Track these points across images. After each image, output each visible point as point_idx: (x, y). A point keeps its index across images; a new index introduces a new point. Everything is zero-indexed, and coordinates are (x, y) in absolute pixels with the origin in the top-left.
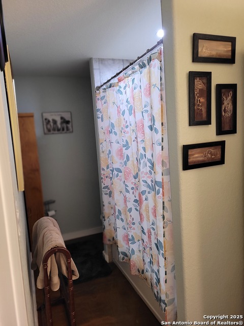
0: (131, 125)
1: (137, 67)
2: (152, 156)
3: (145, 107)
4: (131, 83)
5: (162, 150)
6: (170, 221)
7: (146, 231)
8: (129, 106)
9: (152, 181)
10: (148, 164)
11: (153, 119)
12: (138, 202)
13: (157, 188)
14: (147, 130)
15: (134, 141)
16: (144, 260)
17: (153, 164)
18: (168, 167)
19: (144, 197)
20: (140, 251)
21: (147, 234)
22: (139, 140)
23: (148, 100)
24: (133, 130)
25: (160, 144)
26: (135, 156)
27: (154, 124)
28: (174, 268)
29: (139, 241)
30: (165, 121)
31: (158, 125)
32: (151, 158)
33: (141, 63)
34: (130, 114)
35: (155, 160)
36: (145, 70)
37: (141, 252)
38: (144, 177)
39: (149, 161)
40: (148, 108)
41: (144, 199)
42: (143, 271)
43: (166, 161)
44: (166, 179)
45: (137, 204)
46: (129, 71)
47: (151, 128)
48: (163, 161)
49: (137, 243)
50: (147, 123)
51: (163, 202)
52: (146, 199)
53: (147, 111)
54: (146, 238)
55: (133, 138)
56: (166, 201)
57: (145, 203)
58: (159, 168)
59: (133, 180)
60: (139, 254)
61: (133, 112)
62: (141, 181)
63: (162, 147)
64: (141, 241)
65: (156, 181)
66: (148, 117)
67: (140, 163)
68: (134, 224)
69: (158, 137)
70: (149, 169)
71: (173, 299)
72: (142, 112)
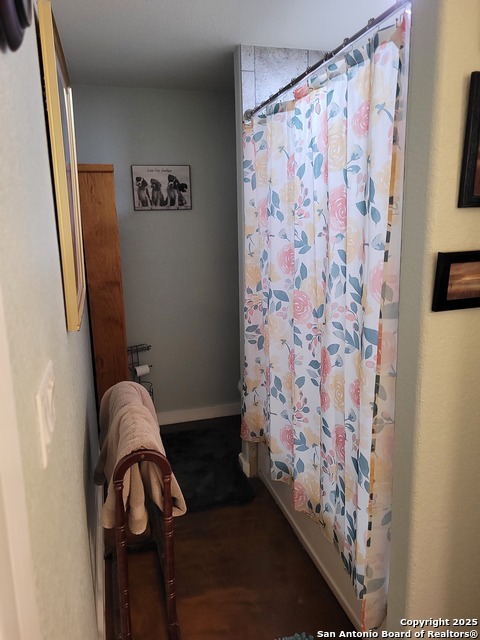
0: (315, 199)
1: (341, 63)
2: (361, 272)
3: (354, 157)
4: (323, 102)
5: (386, 260)
6: (389, 419)
7: (331, 429)
8: (315, 155)
9: (356, 327)
10: (351, 289)
11: (369, 188)
12: (320, 366)
13: (366, 344)
14: (354, 213)
15: (320, 235)
16: (322, 487)
17: (361, 291)
18: (395, 299)
19: (333, 359)
20: (315, 466)
21: (333, 435)
22: (333, 233)
23: (362, 142)
24: (320, 212)
25: (381, 247)
26: (320, 269)
27: (371, 200)
28: (388, 518)
29: (314, 445)
30: (399, 194)
31: (380, 202)
32: (358, 276)
33: (351, 54)
34: (317, 174)
35: (366, 281)
36: (360, 71)
37: (318, 469)
38: (336, 316)
39: (354, 282)
40: (361, 162)
41: (333, 363)
42: (318, 508)
43: (393, 286)
44: (389, 326)
45: (316, 371)
46: (321, 74)
47: (363, 208)
48: (384, 286)
49: (311, 450)
50: (355, 196)
51: (378, 377)
52: (337, 364)
53: (357, 169)
54: (330, 443)
55: (319, 229)
56: (384, 374)
57: (334, 371)
58: (374, 302)
59: (312, 320)
60: (312, 472)
61: (322, 169)
62: (329, 324)
63: (386, 253)
64: (318, 448)
65: (364, 329)
66: (358, 182)
67: (331, 285)
68: (306, 410)
69: (379, 230)
70: (350, 300)
71: (382, 581)
72: (345, 171)
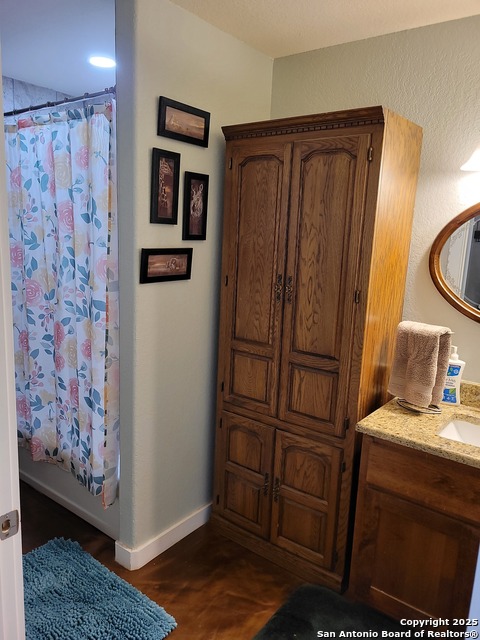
0: (43, 207)
1: (63, 114)
2: (87, 262)
3: (77, 182)
4: (48, 137)
5: (108, 253)
7: (66, 383)
8: (42, 174)
9: (85, 302)
10: (79, 275)
11: (91, 204)
12: (55, 338)
13: (95, 311)
14: (79, 221)
15: (49, 235)
16: (59, 432)
17: (88, 276)
18: (116, 279)
19: (66, 329)
20: (51, 420)
21: (68, 388)
22: (62, 235)
23: (83, 173)
24: (48, 218)
25: (103, 245)
26: (50, 262)
27: (93, 213)
28: (118, 424)
29: (50, 403)
30: (114, 211)
31: (101, 214)
32: (84, 265)
33: (72, 111)
34: (44, 189)
35: (92, 267)
36: (80, 125)
37: (54, 421)
38: (67, 296)
39: (82, 270)
40: (83, 186)
41: (66, 332)
42: (56, 452)
43: (114, 270)
45: (49, 343)
46: (44, 114)
47: (87, 218)
48: (108, 269)
49: (47, 408)
50: (79, 209)
51: (107, 331)
52: (69, 332)
53: (80, 190)
54: (65, 395)
55: (48, 231)
57: (67, 338)
58: (100, 283)
59: (44, 302)
60: (48, 425)
61: (49, 186)
62: (62, 303)
63: (108, 249)
64: (54, 404)
65: (92, 302)
66: (82, 199)
67: (62, 273)
68: (41, 376)
69: (101, 233)
70: (79, 282)
71: (115, 469)
72: (71, 191)
